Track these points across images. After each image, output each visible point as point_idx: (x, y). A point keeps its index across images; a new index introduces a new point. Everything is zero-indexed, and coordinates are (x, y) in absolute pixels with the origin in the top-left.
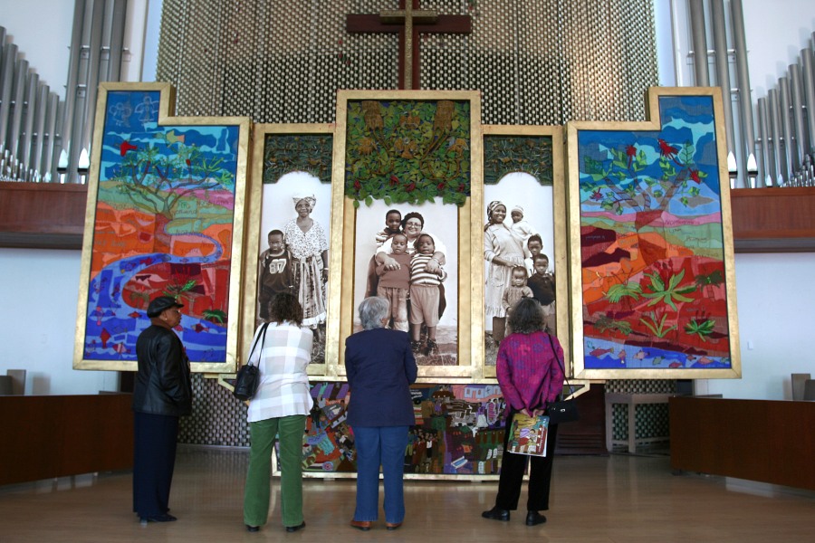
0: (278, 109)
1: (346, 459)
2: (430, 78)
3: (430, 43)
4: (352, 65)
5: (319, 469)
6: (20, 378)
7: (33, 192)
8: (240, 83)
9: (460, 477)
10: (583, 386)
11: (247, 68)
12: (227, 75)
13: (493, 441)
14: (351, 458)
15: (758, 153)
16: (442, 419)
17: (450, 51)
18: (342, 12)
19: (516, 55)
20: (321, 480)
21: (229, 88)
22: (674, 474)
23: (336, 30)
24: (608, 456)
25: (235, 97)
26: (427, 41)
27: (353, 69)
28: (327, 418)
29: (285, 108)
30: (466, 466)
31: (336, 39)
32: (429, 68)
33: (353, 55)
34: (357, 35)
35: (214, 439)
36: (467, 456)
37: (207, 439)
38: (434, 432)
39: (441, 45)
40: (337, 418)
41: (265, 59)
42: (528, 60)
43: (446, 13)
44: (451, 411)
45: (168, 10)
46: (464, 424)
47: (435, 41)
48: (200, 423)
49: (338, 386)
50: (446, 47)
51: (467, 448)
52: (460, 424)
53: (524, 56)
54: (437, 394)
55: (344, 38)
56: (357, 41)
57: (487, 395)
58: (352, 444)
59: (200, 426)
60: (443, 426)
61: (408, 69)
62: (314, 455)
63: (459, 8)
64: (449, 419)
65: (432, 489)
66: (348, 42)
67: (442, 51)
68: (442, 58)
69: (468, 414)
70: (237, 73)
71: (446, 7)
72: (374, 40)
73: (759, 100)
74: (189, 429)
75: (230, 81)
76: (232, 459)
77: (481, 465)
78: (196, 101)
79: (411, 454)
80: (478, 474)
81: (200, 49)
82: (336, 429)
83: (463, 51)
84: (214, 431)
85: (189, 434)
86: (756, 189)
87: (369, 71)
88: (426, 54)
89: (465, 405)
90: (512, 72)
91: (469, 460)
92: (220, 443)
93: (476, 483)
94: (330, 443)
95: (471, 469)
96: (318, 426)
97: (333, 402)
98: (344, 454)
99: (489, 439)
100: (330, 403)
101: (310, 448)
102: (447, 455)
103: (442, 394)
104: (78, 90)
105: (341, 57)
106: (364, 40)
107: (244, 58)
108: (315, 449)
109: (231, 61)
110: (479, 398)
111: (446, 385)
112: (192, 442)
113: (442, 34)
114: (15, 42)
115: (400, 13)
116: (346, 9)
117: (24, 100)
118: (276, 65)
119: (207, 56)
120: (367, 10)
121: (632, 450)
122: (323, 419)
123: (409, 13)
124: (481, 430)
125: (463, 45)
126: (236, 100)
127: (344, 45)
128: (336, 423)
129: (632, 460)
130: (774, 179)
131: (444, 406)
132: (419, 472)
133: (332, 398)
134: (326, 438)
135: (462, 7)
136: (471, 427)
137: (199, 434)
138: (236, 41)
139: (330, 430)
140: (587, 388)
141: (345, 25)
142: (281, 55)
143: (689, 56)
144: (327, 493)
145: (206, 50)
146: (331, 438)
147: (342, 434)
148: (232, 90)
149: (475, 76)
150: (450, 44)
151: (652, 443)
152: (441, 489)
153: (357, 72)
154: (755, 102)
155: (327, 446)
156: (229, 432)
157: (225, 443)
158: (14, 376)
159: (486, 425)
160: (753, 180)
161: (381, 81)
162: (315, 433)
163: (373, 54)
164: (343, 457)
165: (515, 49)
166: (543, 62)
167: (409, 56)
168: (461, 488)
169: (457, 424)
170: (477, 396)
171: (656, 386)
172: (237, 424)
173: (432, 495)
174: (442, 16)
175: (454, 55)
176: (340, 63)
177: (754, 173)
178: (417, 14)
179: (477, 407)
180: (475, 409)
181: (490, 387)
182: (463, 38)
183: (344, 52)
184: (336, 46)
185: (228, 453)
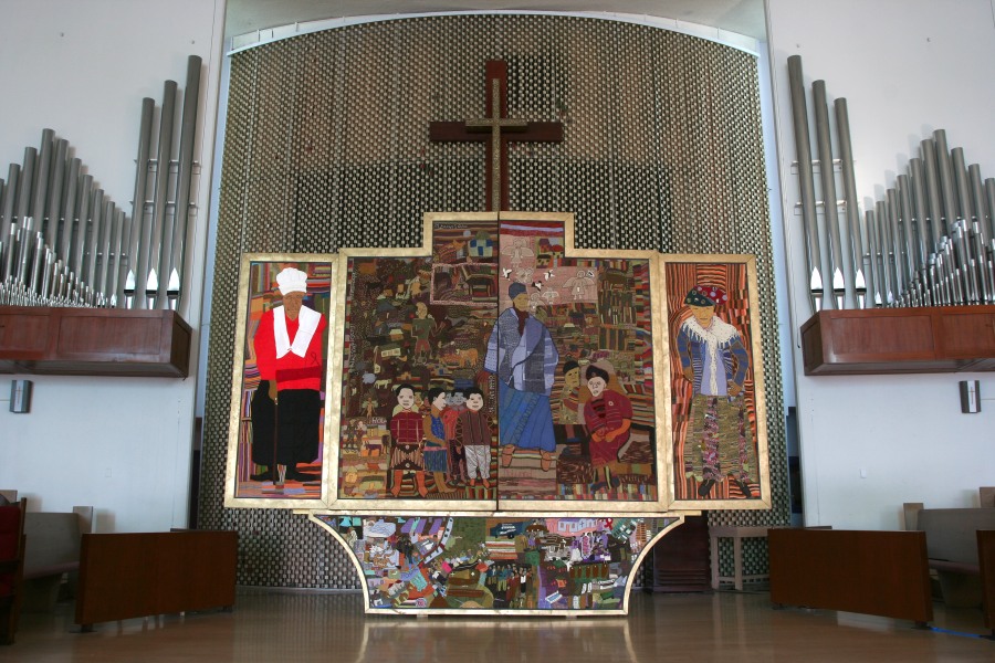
0: (357, 223)
1: (439, 595)
2: (520, 190)
3: (518, 152)
4: (436, 176)
5: (412, 606)
6: (86, 515)
7: (104, 319)
8: (315, 194)
9: (555, 613)
10: (678, 518)
11: (322, 178)
12: (300, 185)
13: (588, 575)
14: (444, 594)
15: (866, 268)
16: (536, 554)
17: (540, 160)
18: (425, 118)
19: (610, 164)
20: (413, 617)
21: (304, 199)
22: (774, 609)
23: (418, 138)
24: (713, 594)
25: (310, 209)
26: (515, 149)
27: (437, 180)
28: (420, 554)
29: (364, 222)
30: (560, 601)
31: (418, 148)
32: (518, 179)
33: (437, 165)
34: (441, 144)
35: (289, 580)
36: (561, 591)
37: (280, 580)
38: (528, 567)
39: (531, 154)
40: (429, 553)
41: (342, 169)
42: (624, 169)
43: (535, 120)
44: (544, 545)
45: (235, 112)
46: (558, 558)
47: (524, 149)
48: (273, 563)
49: (430, 521)
50: (536, 157)
51: (561, 583)
52: (554, 559)
53: (620, 165)
54: (530, 528)
55: (428, 147)
56: (440, 150)
57: (580, 528)
58: (445, 580)
59: (273, 567)
60: (537, 560)
61: (496, 182)
62: (407, 592)
63: (549, 114)
64: (543, 553)
65: (526, 625)
66: (432, 151)
67: (531, 161)
68: (531, 168)
69: (562, 548)
70: (312, 183)
71: (536, 113)
72: (459, 149)
73: (867, 213)
74: (261, 571)
75: (303, 192)
76: (309, 602)
77: (576, 600)
78: (266, 212)
79: (504, 589)
80: (573, 609)
81: (270, 156)
82: (429, 565)
83: (554, 161)
84: (289, 572)
85: (261, 575)
86: (865, 309)
87: (454, 183)
88: (515, 164)
89: (559, 539)
90: (606, 182)
91: (564, 595)
92: (294, 585)
93: (571, 618)
94: (423, 579)
95: (566, 604)
96: (411, 562)
97: (426, 537)
98: (438, 590)
99: (584, 573)
100: (422, 538)
101: (403, 584)
102: (541, 590)
103: (535, 528)
104: (145, 206)
105: (424, 167)
106: (447, 149)
107: (319, 167)
108: (408, 585)
109: (305, 170)
110: (572, 532)
111: (539, 518)
112: (264, 584)
113: (531, 142)
114: (78, 155)
115: (487, 122)
116: (429, 115)
117: (88, 218)
118: (354, 175)
119: (278, 164)
120: (451, 117)
121: (738, 586)
122: (415, 554)
123: (497, 122)
124: (575, 564)
125: (554, 153)
126: (310, 212)
127: (427, 155)
128: (428, 559)
129: (738, 597)
130: (884, 297)
131: (537, 541)
132: (513, 608)
133: (425, 533)
134: (419, 573)
135: (553, 114)
136: (565, 562)
137: (272, 576)
138: (310, 149)
139: (422, 566)
140: (682, 521)
141: (428, 133)
142: (359, 164)
143: (793, 165)
144: (419, 631)
145: (277, 158)
146: (423, 574)
147: (435, 570)
148: (307, 202)
149: (567, 187)
150: (540, 153)
151: (764, 580)
152: (537, 625)
153: (442, 183)
154: (863, 214)
155: (420, 582)
156: (305, 573)
157: (301, 585)
158: (80, 513)
159: (580, 559)
160: (861, 298)
161: (467, 194)
162: (408, 568)
163: (459, 164)
164: (436, 594)
165: (610, 157)
166: (640, 171)
167: (496, 168)
168: (556, 624)
169: (550, 558)
170: (571, 530)
171: (768, 518)
172: (314, 564)
173: (526, 632)
174: (531, 124)
175: (544, 165)
176: (423, 173)
177: (862, 291)
178: (505, 123)
179: (571, 541)
180: (569, 543)
181: (584, 521)
182: (554, 146)
183: (427, 162)
184: (418, 155)
185: (304, 595)
